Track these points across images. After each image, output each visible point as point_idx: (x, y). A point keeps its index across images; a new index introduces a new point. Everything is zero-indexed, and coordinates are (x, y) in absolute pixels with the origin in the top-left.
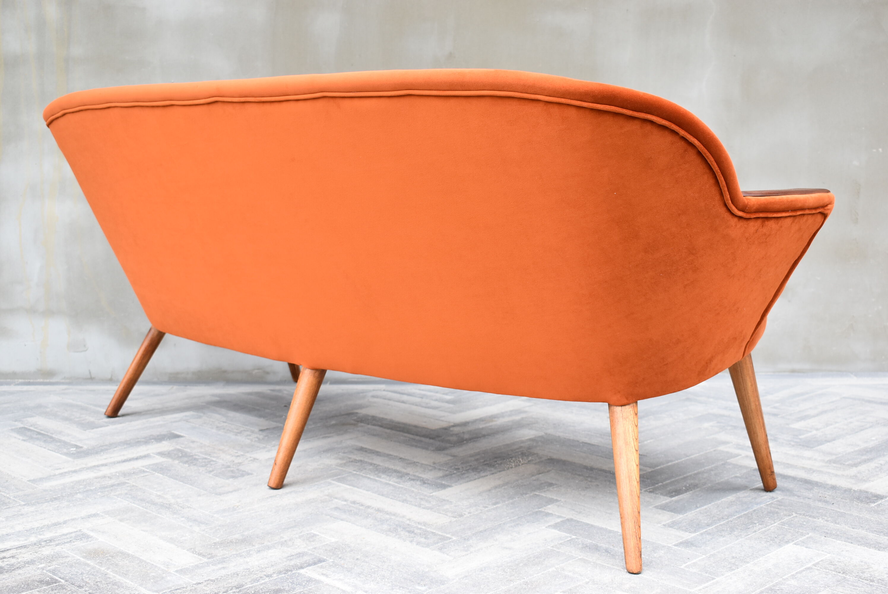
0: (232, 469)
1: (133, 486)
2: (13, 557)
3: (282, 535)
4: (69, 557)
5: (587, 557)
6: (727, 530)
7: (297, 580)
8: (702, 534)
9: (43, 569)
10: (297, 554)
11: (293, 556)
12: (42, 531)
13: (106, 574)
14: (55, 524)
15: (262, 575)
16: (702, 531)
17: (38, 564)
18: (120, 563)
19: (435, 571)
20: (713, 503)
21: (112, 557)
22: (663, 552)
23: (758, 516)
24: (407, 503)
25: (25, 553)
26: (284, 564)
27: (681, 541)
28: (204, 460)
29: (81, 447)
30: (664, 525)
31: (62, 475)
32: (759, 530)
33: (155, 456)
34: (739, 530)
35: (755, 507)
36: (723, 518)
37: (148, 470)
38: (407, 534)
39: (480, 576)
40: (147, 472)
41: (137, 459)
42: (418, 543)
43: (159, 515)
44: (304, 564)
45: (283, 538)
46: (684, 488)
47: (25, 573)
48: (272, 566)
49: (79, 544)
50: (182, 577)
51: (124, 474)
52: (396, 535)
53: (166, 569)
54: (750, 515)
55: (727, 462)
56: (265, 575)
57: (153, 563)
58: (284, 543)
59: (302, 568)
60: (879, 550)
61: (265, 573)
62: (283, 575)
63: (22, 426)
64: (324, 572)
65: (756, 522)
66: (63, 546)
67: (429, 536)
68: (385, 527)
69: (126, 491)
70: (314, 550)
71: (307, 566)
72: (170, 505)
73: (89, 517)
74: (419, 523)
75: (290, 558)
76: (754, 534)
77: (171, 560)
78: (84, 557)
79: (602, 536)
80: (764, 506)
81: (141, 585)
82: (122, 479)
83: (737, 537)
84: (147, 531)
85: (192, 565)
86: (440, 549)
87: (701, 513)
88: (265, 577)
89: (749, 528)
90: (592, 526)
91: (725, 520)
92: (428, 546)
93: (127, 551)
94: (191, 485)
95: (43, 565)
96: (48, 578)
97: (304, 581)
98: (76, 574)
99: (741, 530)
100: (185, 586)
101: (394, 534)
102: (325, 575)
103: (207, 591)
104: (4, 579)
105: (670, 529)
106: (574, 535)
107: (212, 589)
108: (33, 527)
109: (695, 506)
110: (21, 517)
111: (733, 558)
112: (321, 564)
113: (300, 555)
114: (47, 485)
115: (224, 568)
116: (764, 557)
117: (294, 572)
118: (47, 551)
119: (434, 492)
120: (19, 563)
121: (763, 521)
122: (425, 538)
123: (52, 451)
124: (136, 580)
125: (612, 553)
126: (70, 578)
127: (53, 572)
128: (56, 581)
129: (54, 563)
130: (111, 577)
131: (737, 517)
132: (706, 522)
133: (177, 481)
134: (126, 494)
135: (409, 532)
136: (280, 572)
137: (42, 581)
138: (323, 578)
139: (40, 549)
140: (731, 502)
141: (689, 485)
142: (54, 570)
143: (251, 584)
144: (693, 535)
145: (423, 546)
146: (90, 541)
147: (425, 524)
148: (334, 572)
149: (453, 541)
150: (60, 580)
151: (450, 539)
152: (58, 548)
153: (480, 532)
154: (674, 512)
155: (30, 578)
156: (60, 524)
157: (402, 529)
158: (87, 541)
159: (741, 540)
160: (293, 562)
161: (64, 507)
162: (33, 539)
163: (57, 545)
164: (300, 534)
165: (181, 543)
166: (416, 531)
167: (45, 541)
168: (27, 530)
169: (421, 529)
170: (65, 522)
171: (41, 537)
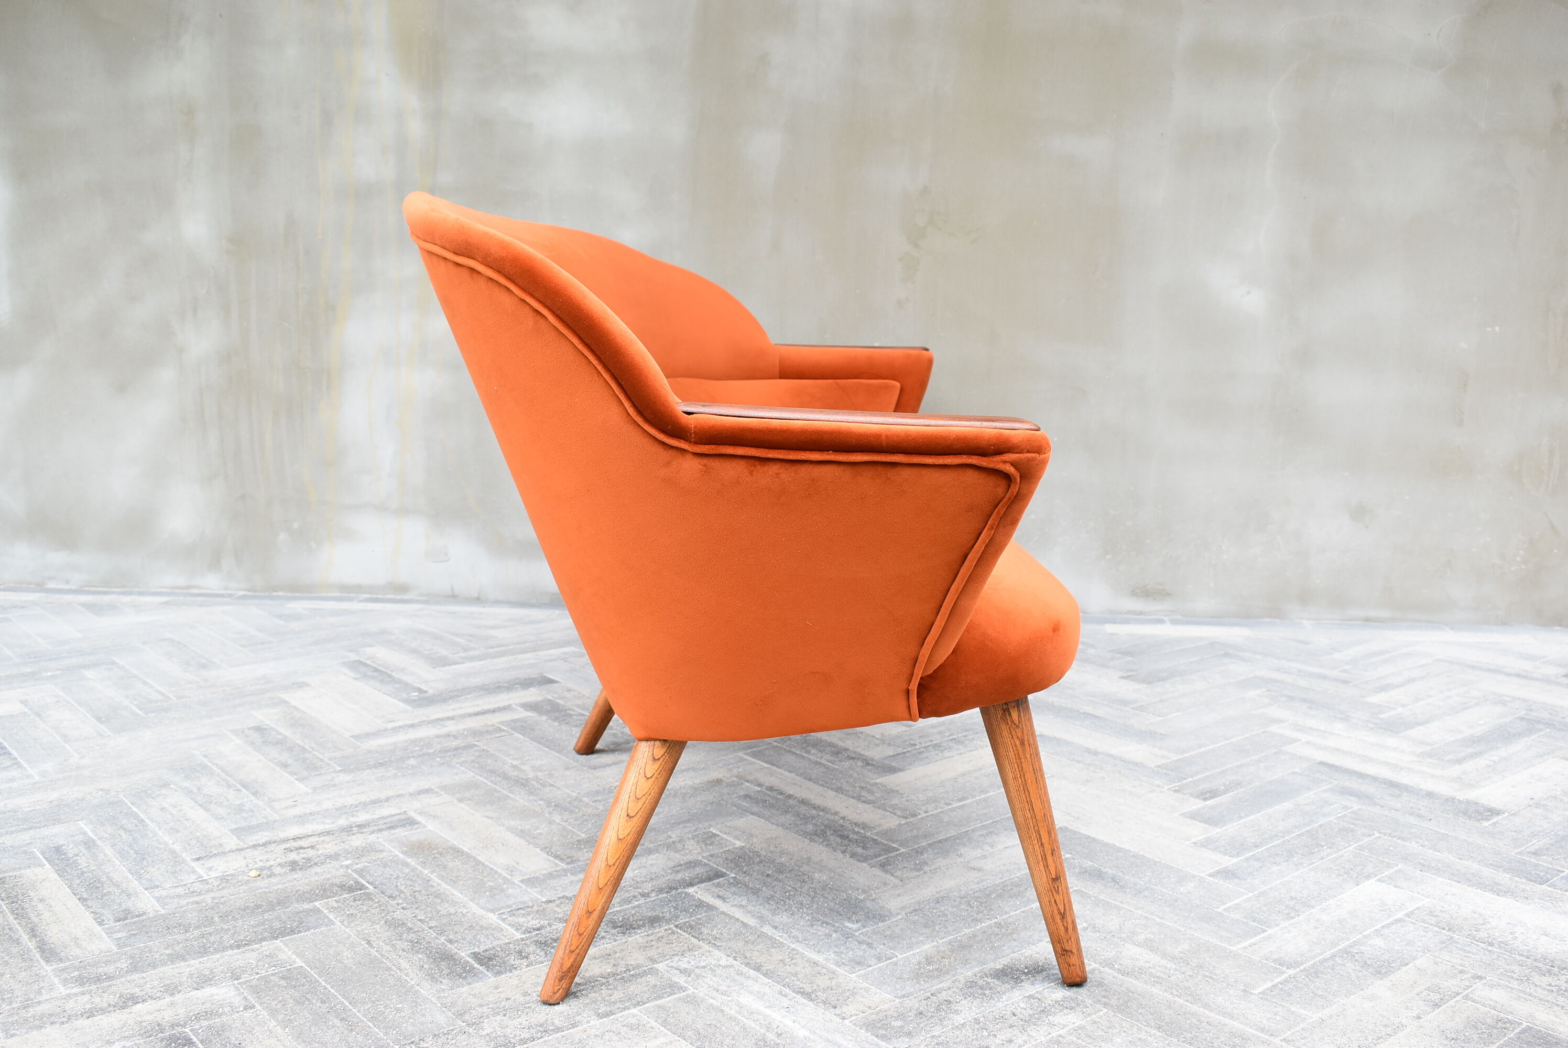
0: (615, 731)
1: (484, 750)
2: (312, 847)
3: (669, 833)
4: (384, 851)
5: (1085, 888)
6: (1282, 855)
7: (683, 903)
8: (1247, 859)
9: (347, 867)
10: (687, 863)
11: (682, 865)
12: (357, 811)
13: (428, 880)
14: (375, 802)
15: (636, 894)
16: (1248, 855)
17: (343, 859)
18: (449, 864)
19: (874, 900)
20: (1263, 812)
21: (441, 854)
22: (1192, 885)
23: (1325, 835)
24: (842, 793)
25: (328, 843)
26: (667, 878)
27: (1218, 868)
28: (579, 718)
29: (426, 692)
30: (1194, 843)
31: (396, 730)
32: (1328, 857)
33: (518, 708)
34: (1300, 856)
35: (1322, 821)
36: (1276, 836)
37: (506, 729)
38: (839, 840)
39: (935, 911)
40: (504, 730)
41: (494, 711)
42: (853, 855)
43: (510, 795)
44: (694, 878)
45: (671, 838)
46: (1222, 787)
47: (324, 872)
48: (652, 879)
49: (400, 832)
50: (528, 890)
51: (475, 733)
52: (824, 841)
53: (509, 877)
54: (1314, 833)
55: (1281, 750)
56: (640, 894)
57: (493, 867)
58: (671, 846)
59: (691, 885)
60: (1498, 895)
61: (640, 890)
62: (665, 895)
63: (357, 658)
64: (721, 894)
65: (1323, 843)
66: (379, 835)
67: (868, 845)
68: (810, 827)
69: (473, 758)
70: (710, 858)
71: (699, 883)
72: (527, 780)
73: (419, 794)
74: (856, 824)
75: (676, 868)
76: (1320, 862)
77: (517, 863)
78: (405, 853)
79: (1107, 856)
80: (1335, 819)
81: (472, 900)
82: (470, 740)
83: (1296, 866)
84: (492, 818)
85: (545, 872)
86: (883, 866)
87: (1246, 826)
88: (639, 897)
89: (1313, 853)
90: (1094, 839)
91: (1279, 839)
92: (865, 859)
93: (462, 847)
94: (558, 752)
95: (348, 862)
96: (352, 882)
97: (692, 905)
98: (390, 878)
99: (1302, 855)
100: (531, 904)
101: (821, 840)
102: (721, 897)
103: (559, 914)
104: (295, 879)
105: (1203, 849)
106: (1068, 853)
107: (567, 911)
108: (346, 804)
109: (1238, 815)
110: (333, 788)
111: (1292, 898)
112: (718, 881)
113: (691, 865)
114: (374, 744)
116: (1335, 899)
117: (679, 891)
118: (357, 841)
119: (879, 778)
120: (319, 857)
121: (1332, 843)
122: (863, 848)
123: (388, 695)
124: (466, 892)
125: (1121, 884)
126: (381, 884)
127: (360, 872)
128: (362, 887)
129: (364, 859)
130: (435, 884)
131: (1297, 835)
132: (1253, 841)
133: (541, 746)
134: (473, 761)
135: (842, 837)
136: (661, 891)
137: (344, 886)
138: (717, 903)
139: (349, 838)
140: (1288, 811)
141: (1230, 783)
142: (362, 871)
143: (620, 906)
144: (1235, 860)
145: (859, 861)
146: (416, 829)
147: (865, 826)
148: (734, 893)
149: (900, 855)
150: (368, 885)
151: (897, 851)
152: (372, 838)
153: (940, 841)
154: (1208, 824)
155: (328, 879)
156: (381, 801)
157: (832, 832)
158: (412, 829)
159: (1302, 871)
160: (680, 876)
161: (390, 777)
162: (343, 822)
163: (372, 832)
164: (694, 833)
165: (534, 837)
166: (851, 836)
167: (358, 826)
168: (337, 808)
169: (858, 833)
170: (388, 799)
171: (354, 819)
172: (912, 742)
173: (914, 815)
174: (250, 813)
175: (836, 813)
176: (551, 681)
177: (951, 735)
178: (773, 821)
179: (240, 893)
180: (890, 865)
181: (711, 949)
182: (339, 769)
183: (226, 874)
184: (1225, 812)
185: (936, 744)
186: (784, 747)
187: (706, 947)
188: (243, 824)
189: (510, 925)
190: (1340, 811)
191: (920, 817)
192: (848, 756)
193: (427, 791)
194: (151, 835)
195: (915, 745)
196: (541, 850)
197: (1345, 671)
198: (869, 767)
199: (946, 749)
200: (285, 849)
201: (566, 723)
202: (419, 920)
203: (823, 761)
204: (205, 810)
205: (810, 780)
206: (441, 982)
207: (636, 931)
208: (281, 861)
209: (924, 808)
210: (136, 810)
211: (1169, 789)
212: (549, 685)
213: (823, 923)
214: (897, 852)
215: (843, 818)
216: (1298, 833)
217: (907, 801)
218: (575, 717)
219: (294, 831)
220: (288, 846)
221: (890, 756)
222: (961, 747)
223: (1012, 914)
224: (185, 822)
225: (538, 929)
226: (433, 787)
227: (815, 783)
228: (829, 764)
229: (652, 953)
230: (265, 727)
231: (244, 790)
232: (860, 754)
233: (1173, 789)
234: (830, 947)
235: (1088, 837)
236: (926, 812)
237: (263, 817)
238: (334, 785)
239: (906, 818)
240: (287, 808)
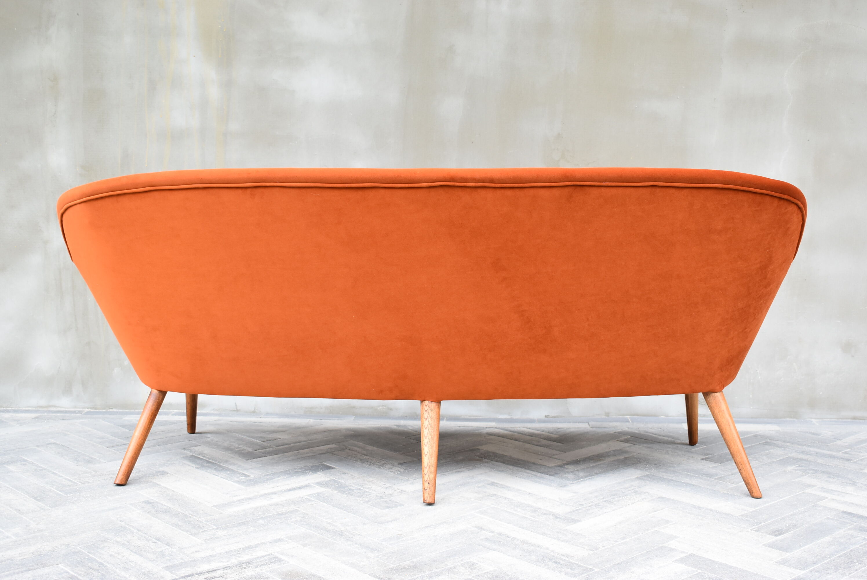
1: (305, 513)
2: (222, 577)
4: (270, 578)
6: (831, 568)
8: (811, 571)
12: (240, 553)
14: (249, 548)
16: (810, 569)
20: (814, 543)
21: (306, 579)
23: (856, 556)
25: (231, 574)
27: (794, 577)
28: (358, 491)
29: (249, 476)
30: (775, 562)
31: (241, 501)
32: (860, 569)
33: (315, 485)
35: (852, 548)
36: (825, 557)
37: (313, 499)
38: (554, 565)
40: (312, 501)
41: (300, 488)
42: (566, 574)
46: (785, 528)
49: (274, 566)
51: (294, 502)
54: (848, 555)
55: (816, 504)
58: (450, 571)
63: (191, 455)
65: (855, 561)
66: (261, 568)
67: (574, 568)
68: (533, 558)
69: (300, 519)
72: (341, 532)
73: (276, 542)
74: (561, 555)
76: (856, 572)
78: (283, 579)
79: (724, 571)
80: (859, 546)
82: (293, 507)
83: (842, 575)
87: (805, 552)
89: (850, 567)
90: (713, 561)
91: (828, 559)
93: (318, 574)
99: (844, 568)
101: (543, 565)
105: (782, 566)
106: (700, 570)
108: (231, 550)
109: (799, 545)
114: (230, 510)
118: (249, 572)
121: (861, 561)
122: (571, 569)
123: (224, 478)
131: (838, 556)
132: (812, 560)
133: (341, 511)
134: (301, 521)
135: (555, 563)
139: (243, 570)
140: (830, 542)
141: (789, 525)
144: (803, 572)
146: (283, 564)
147: (568, 556)
152: (258, 570)
153: (618, 564)
154: (782, 550)
156: (253, 547)
157: (548, 560)
158: (281, 564)
159: (846, 577)
161: (251, 532)
162: (234, 561)
163: (256, 567)
164: (461, 563)
165: (362, 567)
166: (561, 562)
167: (245, 563)
168: (226, 552)
169: (565, 560)
170: (257, 546)
171: (241, 559)
173: (597, 549)
174: (171, 557)
178: (509, 554)
182: (215, 527)
184: (790, 543)
188: (170, 563)
190: (862, 541)
191: (600, 549)
192: (542, 513)
193: (280, 540)
194: (112, 572)
196: (369, 575)
197: (846, 453)
199: (603, 507)
204: (140, 555)
210: (93, 557)
211: (752, 530)
214: (593, 571)
215: (553, 551)
216: (838, 555)
220: (206, 576)
224: (130, 563)
226: (282, 538)
230: (152, 501)
231: (159, 542)
233: (754, 530)
235: (709, 560)
237: (181, 559)
238: (218, 538)
239: (592, 550)
240: (193, 553)
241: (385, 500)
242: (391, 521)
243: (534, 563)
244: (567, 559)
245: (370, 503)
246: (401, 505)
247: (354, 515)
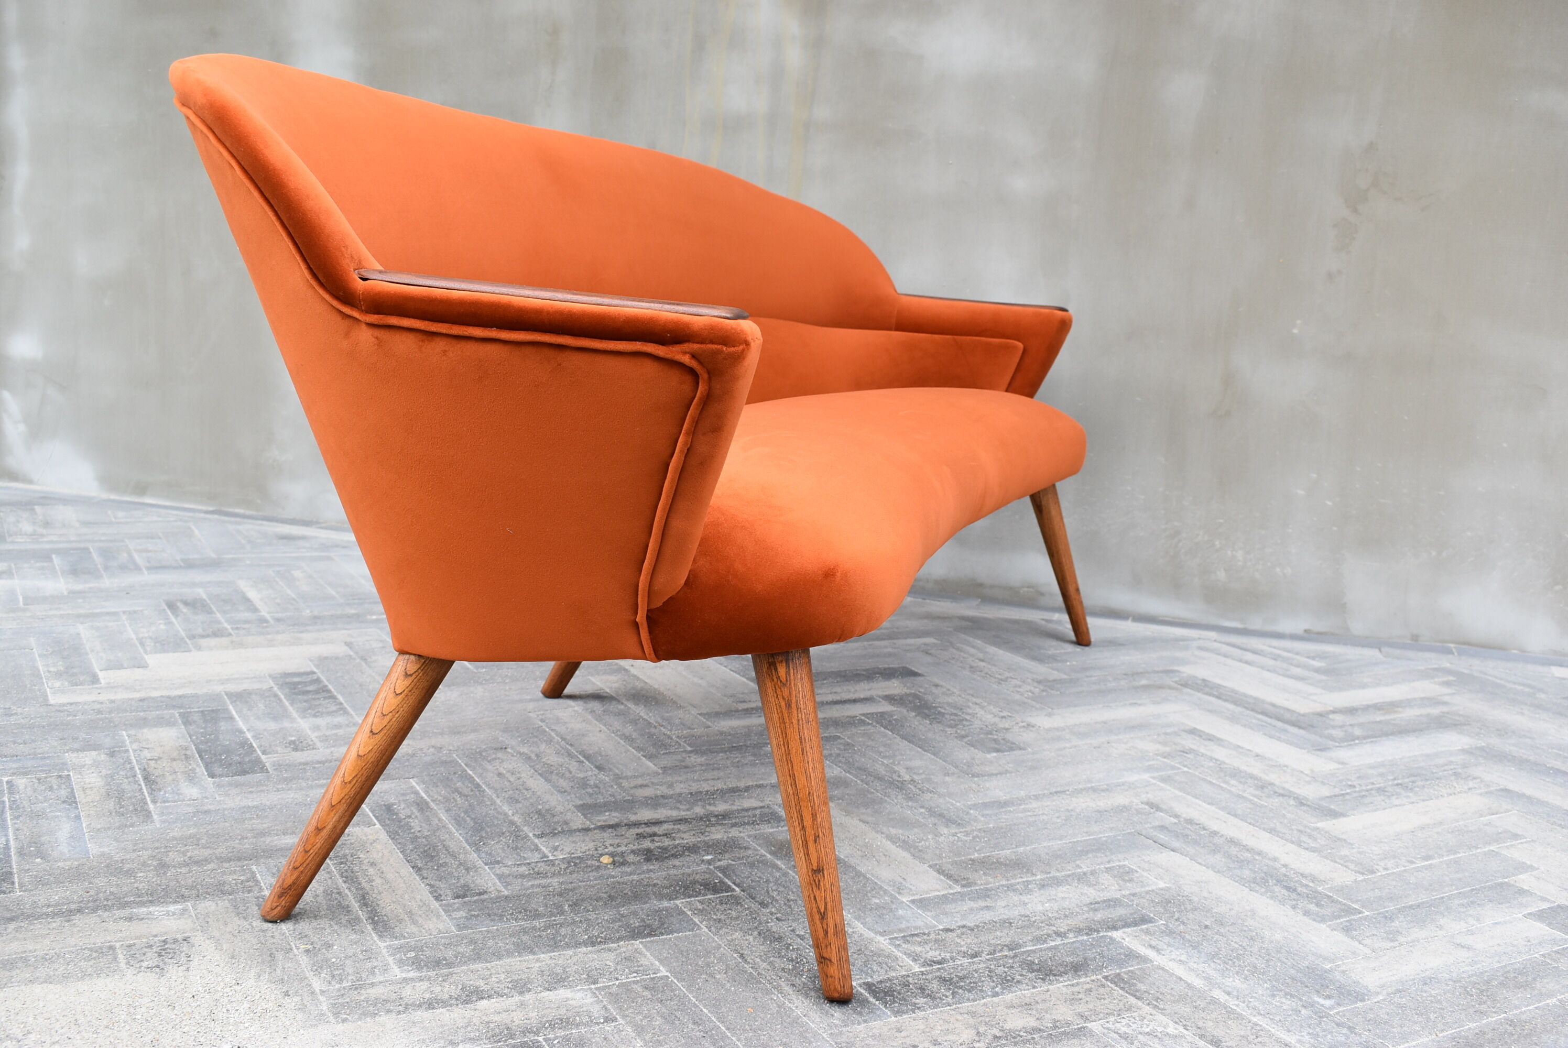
2: (665, 835)
3: (1078, 862)
4: (750, 848)
7: (1109, 950)
9: (709, 863)
10: (1105, 901)
11: (1099, 903)
12: (713, 798)
14: (733, 790)
15: (1050, 932)
17: (703, 853)
25: (685, 832)
26: (1085, 917)
38: (1284, 892)
43: (886, 799)
44: (1118, 921)
45: (1080, 868)
47: (683, 865)
48: (1066, 916)
49: (766, 829)
50: (922, 913)
52: (1267, 892)
53: (897, 895)
56: (1055, 933)
57: (876, 881)
58: (1082, 878)
59: (1115, 928)
66: (741, 829)
67: (1323, 903)
68: (1246, 873)
70: (1132, 898)
74: (1302, 875)
75: (1094, 906)
77: (904, 879)
78: (771, 853)
84: (868, 823)
85: (937, 893)
92: (1323, 920)
95: (709, 857)
98: (759, 881)
101: (1263, 890)
102: (1154, 947)
103: (961, 946)
104: (651, 871)
108: (701, 790)
110: (684, 771)
112: (1146, 926)
113: (1111, 903)
114: (725, 725)
115: (988, 908)
117: (1101, 934)
118: (717, 834)
119: (1319, 822)
120: (676, 847)
122: (1317, 905)
126: (749, 887)
127: (724, 870)
128: (729, 889)
129: (727, 856)
135: (1288, 888)
136: (1079, 931)
137: (708, 885)
138: (1151, 954)
139: (708, 829)
142: (726, 869)
145: (1314, 920)
147: (1314, 879)
148: (1169, 945)
149: (1366, 918)
150: (734, 887)
151: (1360, 913)
152: (734, 832)
153: (1411, 907)
155: (689, 875)
156: (739, 791)
157: (1274, 881)
160: (1099, 916)
161: (746, 764)
162: (699, 810)
163: (734, 825)
164: (1108, 866)
165: (920, 851)
166: (1299, 889)
167: (716, 816)
168: (691, 794)
169: (1307, 886)
170: (747, 789)
171: (712, 808)
172: (1350, 783)
173: (1372, 871)
174: (595, 789)
175: (1275, 859)
176: (915, 674)
177: (1395, 779)
178: (1200, 861)
179: (591, 881)
180: (1355, 930)
181: (1154, 1012)
182: (690, 749)
183: (573, 856)
185: (1379, 788)
186: (1197, 773)
187: (1148, 1009)
188: (589, 801)
189: (905, 954)
191: (1380, 874)
194: (489, 803)
195: (1354, 787)
196: (930, 866)
198: (1305, 808)
199: (1393, 795)
200: (637, 834)
201: (939, 722)
202: (798, 936)
203: (1245, 795)
204: (546, 780)
205: (1235, 816)
206: (832, 1015)
207: (1057, 978)
208: (634, 848)
209: (1382, 864)
210: (471, 773)
212: (913, 678)
213: (1286, 994)
214: (1361, 915)
215: (1285, 866)
217: (1360, 853)
218: (947, 716)
219: (646, 814)
220: (640, 831)
221: (1327, 797)
222: (1411, 794)
223: (1524, 1009)
224: (524, 791)
225: (939, 963)
227: (1242, 820)
228: (1256, 800)
229: (1081, 1008)
231: (588, 763)
232: (1291, 792)
234: (1301, 1026)
236: (1386, 869)
237: (611, 795)
238: (686, 767)
239: (1363, 874)
240: (636, 787)
241: (995, 737)
242: (996, 775)
243: (1247, 885)
244: (1311, 884)
245: (966, 740)
246: (1020, 749)
247: (933, 757)
